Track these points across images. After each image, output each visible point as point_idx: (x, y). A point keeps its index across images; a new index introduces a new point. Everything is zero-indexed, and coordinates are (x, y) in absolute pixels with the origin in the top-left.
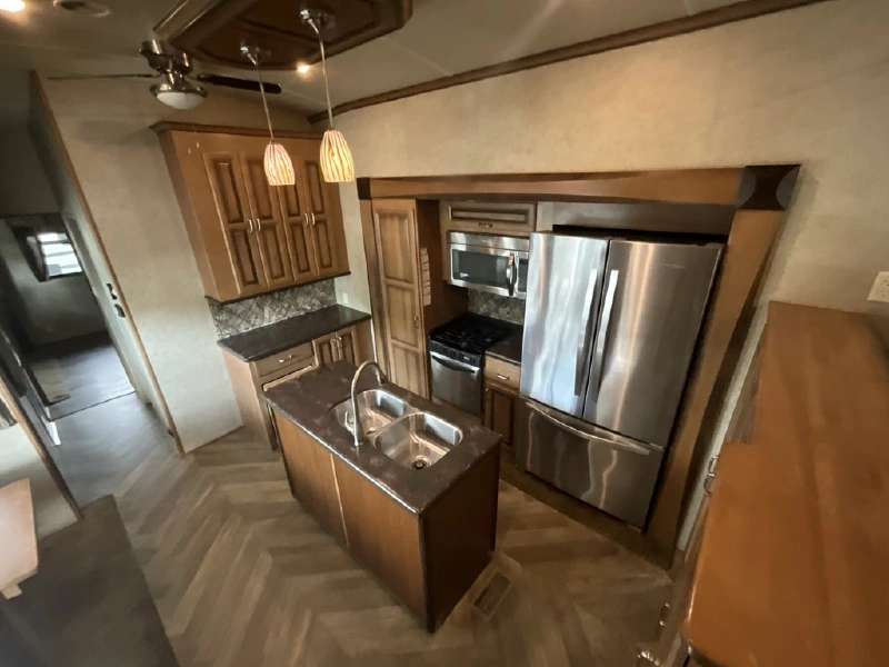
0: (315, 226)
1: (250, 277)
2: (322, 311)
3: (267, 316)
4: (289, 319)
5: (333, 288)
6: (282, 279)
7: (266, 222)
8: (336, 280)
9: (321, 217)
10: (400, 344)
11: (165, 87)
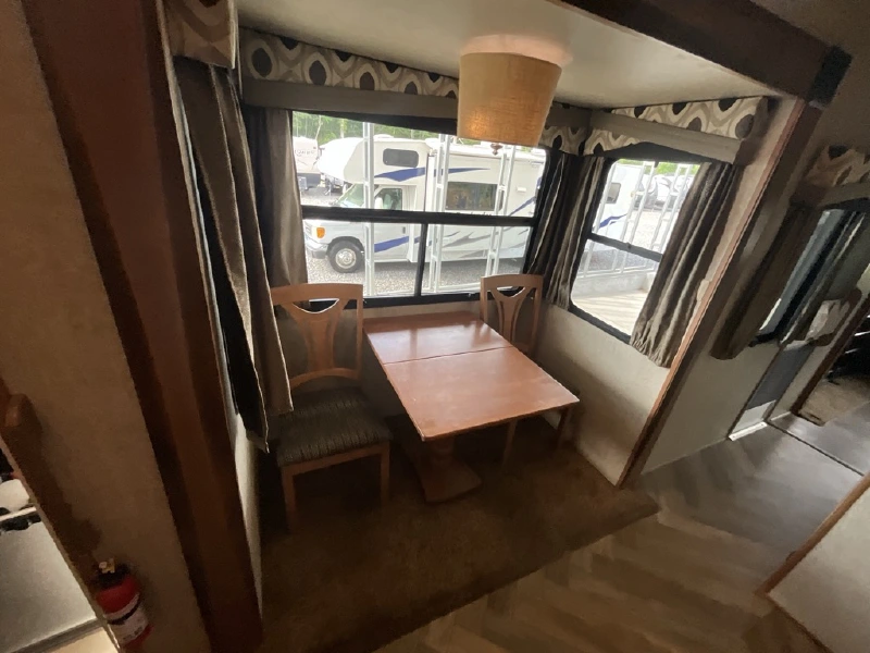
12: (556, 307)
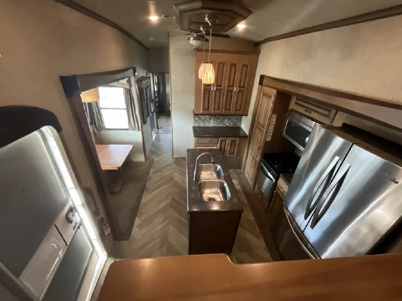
0: (238, 93)
1: (206, 108)
2: (233, 128)
3: (211, 123)
4: (219, 127)
5: (241, 120)
6: (218, 111)
7: (218, 88)
8: (243, 117)
9: (242, 89)
10: (253, 153)
11: (192, 39)
12: (103, 131)
